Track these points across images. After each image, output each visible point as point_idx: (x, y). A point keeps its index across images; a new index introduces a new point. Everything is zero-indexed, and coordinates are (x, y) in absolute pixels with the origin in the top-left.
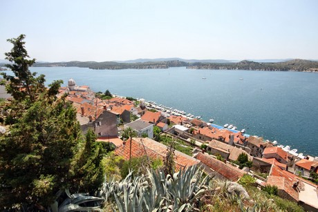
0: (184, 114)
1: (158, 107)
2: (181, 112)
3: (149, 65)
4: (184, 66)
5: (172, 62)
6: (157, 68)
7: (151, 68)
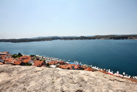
0: (58, 60)
1: (46, 58)
2: (57, 59)
3: (44, 39)
4: (59, 39)
5: (54, 38)
6: (48, 40)
7: (45, 41)
